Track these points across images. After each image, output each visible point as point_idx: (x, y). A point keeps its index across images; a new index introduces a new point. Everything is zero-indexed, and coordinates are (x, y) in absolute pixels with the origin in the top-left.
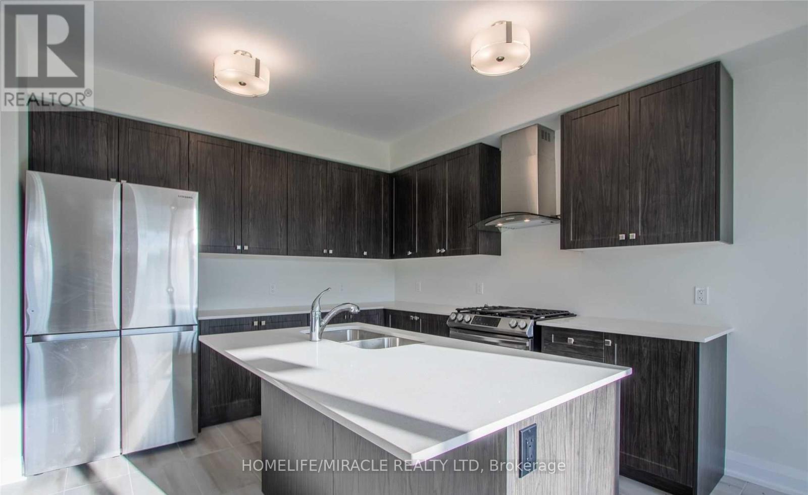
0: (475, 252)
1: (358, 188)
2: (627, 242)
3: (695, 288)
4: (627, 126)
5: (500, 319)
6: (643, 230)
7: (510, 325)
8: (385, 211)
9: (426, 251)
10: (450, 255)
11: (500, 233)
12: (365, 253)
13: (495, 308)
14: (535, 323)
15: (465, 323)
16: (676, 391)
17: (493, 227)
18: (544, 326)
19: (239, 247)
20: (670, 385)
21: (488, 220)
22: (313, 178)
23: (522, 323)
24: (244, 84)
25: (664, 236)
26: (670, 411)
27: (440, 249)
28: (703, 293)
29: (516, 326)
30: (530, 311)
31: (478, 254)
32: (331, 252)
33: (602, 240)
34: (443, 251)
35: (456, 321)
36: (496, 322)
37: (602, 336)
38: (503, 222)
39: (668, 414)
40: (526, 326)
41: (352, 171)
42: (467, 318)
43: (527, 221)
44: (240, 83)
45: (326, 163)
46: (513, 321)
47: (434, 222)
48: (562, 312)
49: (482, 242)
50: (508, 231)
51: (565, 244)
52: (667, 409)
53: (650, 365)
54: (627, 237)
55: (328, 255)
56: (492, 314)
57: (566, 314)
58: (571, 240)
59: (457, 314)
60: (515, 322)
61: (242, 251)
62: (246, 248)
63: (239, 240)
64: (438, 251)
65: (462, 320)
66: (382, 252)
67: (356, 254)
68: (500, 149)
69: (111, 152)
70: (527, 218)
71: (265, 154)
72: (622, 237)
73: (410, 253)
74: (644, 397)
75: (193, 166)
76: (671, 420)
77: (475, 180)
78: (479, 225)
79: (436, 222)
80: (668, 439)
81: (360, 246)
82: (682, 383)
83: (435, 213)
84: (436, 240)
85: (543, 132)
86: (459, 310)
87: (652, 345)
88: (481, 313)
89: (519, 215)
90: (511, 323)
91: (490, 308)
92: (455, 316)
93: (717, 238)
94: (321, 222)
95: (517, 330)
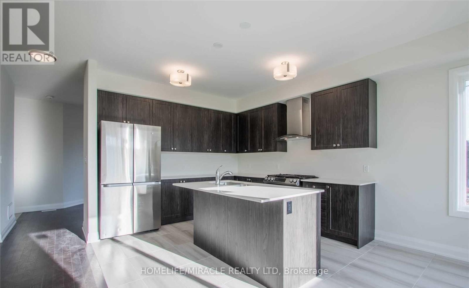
0: (275, 150)
1: (222, 121)
2: (336, 147)
3: (364, 166)
4: (336, 101)
5: (286, 179)
6: (342, 143)
7: (290, 181)
8: (234, 131)
9: (254, 150)
10: (264, 152)
11: (287, 142)
12: (225, 151)
13: (284, 175)
14: (300, 180)
15: (271, 181)
16: (352, 204)
17: (283, 140)
18: (304, 181)
19: (172, 149)
20: (349, 203)
21: (281, 137)
22: (203, 117)
23: (295, 180)
24: (181, 83)
25: (350, 145)
26: (350, 212)
27: (260, 149)
28: (367, 168)
29: (292, 181)
30: (299, 176)
31: (277, 151)
32: (210, 150)
33: (327, 146)
34: (261, 150)
35: (267, 180)
36: (284, 180)
37: (325, 184)
38: (287, 138)
39: (349, 213)
40: (296, 181)
41: (219, 114)
42: (272, 179)
43: (297, 138)
44: (180, 83)
45: (208, 110)
46: (291, 180)
47: (257, 137)
48: (312, 176)
49: (279, 146)
50: (290, 142)
51: (313, 148)
52: (348, 211)
53: (342, 195)
54: (336, 145)
55: (209, 152)
56: (283, 177)
57: (314, 177)
58: (315, 146)
59: (268, 177)
60: (292, 180)
61: (174, 150)
62: (175, 149)
63: (172, 145)
64: (259, 150)
65: (270, 180)
66: (233, 150)
67: (221, 151)
68: (287, 105)
69: (124, 110)
70: (298, 137)
71: (183, 108)
72: (335, 145)
73: (246, 151)
74: (340, 207)
75: (154, 114)
76: (350, 215)
77: (275, 119)
78: (277, 139)
79: (258, 137)
80: (349, 223)
81: (223, 147)
82: (353, 201)
83: (257, 132)
84: (258, 145)
85: (304, 99)
86: (269, 176)
87: (343, 187)
88: (278, 177)
89: (295, 135)
90: (290, 180)
91: (282, 175)
92: (267, 178)
93: (368, 147)
94: (206, 137)
95: (293, 183)
